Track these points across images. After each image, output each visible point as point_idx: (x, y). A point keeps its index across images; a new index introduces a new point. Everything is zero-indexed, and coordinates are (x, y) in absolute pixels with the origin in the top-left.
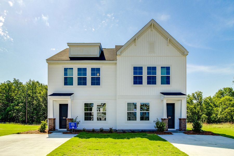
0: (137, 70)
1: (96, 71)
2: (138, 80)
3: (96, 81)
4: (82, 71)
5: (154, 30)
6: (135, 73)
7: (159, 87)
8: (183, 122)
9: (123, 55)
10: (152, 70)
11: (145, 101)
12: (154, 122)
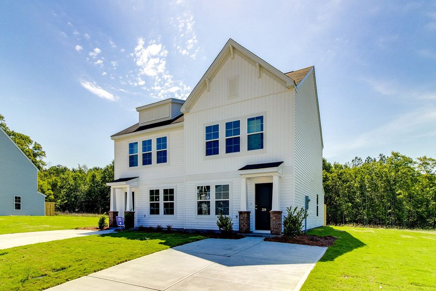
0: (212, 131)
1: (162, 142)
2: (212, 149)
3: (162, 157)
4: (147, 144)
5: (236, 56)
6: (208, 137)
7: (246, 156)
8: (274, 218)
9: (192, 111)
10: (233, 127)
11: (222, 182)
12: (237, 217)
